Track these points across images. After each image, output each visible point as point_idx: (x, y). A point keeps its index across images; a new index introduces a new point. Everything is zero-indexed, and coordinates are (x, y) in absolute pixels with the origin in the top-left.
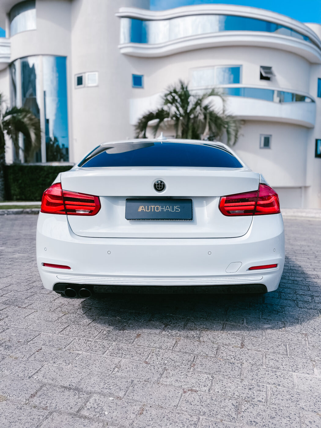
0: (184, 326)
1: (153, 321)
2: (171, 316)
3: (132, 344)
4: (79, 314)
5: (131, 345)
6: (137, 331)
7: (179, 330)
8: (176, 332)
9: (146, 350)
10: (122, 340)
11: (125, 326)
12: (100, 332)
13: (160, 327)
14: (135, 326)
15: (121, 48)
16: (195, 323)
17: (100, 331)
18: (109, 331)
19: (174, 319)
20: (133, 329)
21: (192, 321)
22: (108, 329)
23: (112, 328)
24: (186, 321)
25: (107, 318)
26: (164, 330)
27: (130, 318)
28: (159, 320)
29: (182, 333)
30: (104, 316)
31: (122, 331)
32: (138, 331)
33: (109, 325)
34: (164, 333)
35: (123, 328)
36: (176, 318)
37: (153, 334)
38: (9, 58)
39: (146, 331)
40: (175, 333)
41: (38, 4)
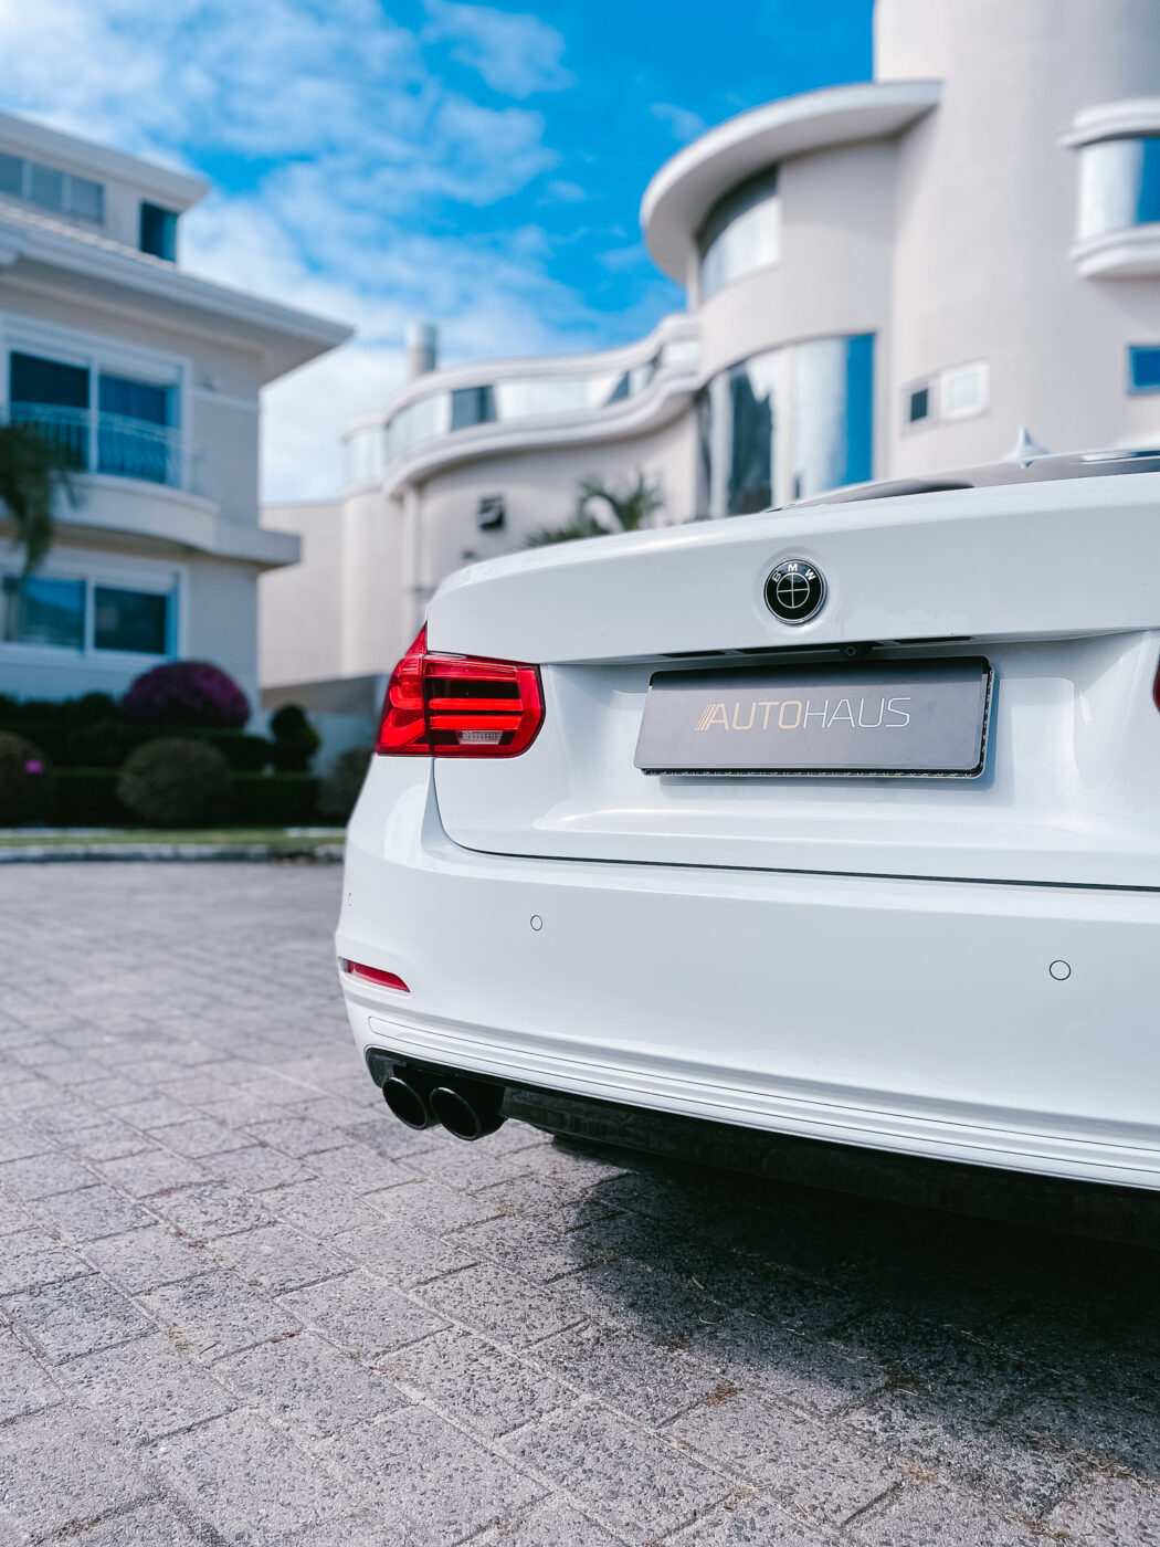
0: (999, 1413)
1: (848, 1340)
2: (961, 1340)
3: (659, 1427)
4: (551, 1227)
5: (652, 1432)
6: (732, 1371)
7: (950, 1429)
8: (930, 1433)
9: (702, 1482)
10: (631, 1393)
11: (700, 1327)
12: (569, 1327)
13: (859, 1383)
14: (740, 1341)
15: (1080, 259)
16: (1080, 1411)
17: (572, 1322)
18: (609, 1332)
19: (961, 1360)
20: (717, 1354)
21: (1066, 1399)
22: (612, 1323)
23: (634, 1319)
24: (1031, 1388)
25: (649, 1270)
26: (870, 1402)
27: (747, 1300)
28: (882, 1342)
29: (959, 1448)
30: (642, 1258)
31: (660, 1351)
32: (735, 1370)
33: (632, 1305)
34: (859, 1417)
35: (682, 1336)
36: (977, 1357)
37: (802, 1408)
38: (692, 373)
39: (775, 1380)
40: (918, 1436)
41: (787, 180)
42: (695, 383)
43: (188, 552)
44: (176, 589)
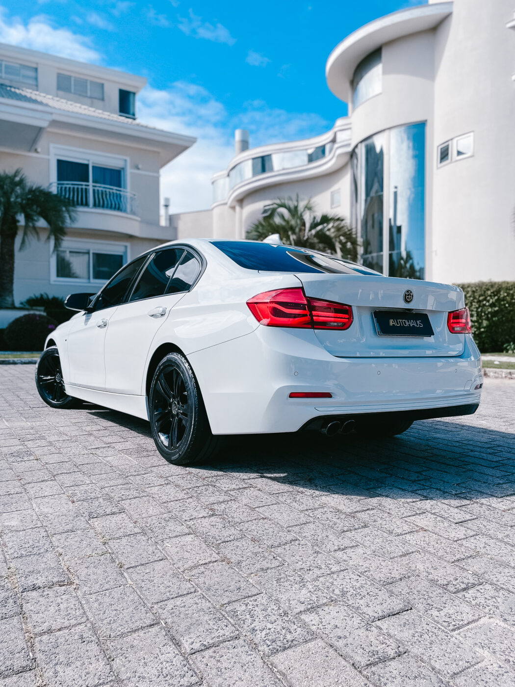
38: (349, 145)
41: (385, 54)
42: (350, 149)
43: (130, 237)
44: (126, 252)
